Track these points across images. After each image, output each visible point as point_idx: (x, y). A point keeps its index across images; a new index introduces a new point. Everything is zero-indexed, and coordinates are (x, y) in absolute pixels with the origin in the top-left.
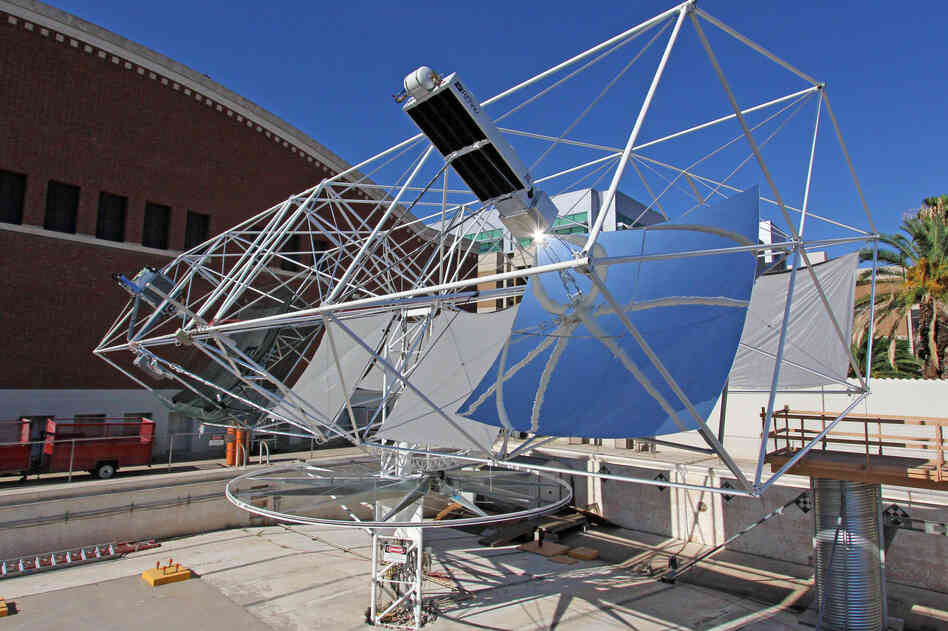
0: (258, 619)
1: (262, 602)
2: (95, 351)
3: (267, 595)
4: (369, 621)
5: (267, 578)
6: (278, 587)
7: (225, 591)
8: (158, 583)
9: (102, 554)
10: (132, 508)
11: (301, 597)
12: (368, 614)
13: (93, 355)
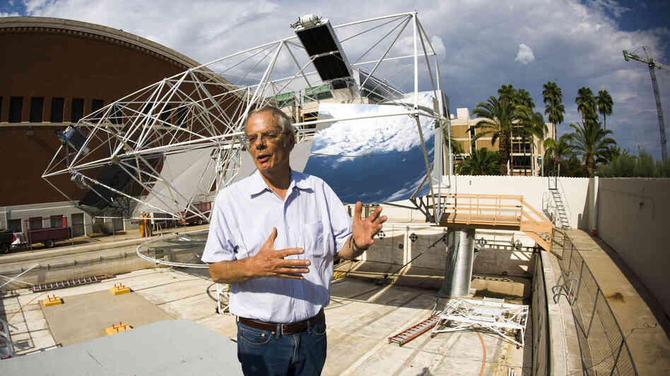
0: (163, 311)
1: (164, 303)
2: (43, 176)
3: (167, 300)
4: (217, 312)
5: (167, 292)
6: (172, 296)
7: (146, 298)
8: (117, 294)
9: (93, 280)
10: (102, 260)
11: (182, 302)
12: (217, 309)
13: (41, 178)
